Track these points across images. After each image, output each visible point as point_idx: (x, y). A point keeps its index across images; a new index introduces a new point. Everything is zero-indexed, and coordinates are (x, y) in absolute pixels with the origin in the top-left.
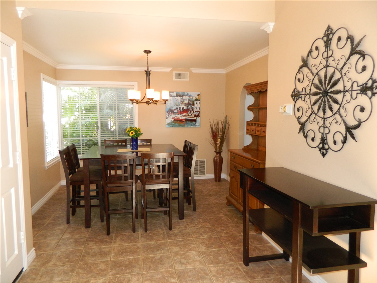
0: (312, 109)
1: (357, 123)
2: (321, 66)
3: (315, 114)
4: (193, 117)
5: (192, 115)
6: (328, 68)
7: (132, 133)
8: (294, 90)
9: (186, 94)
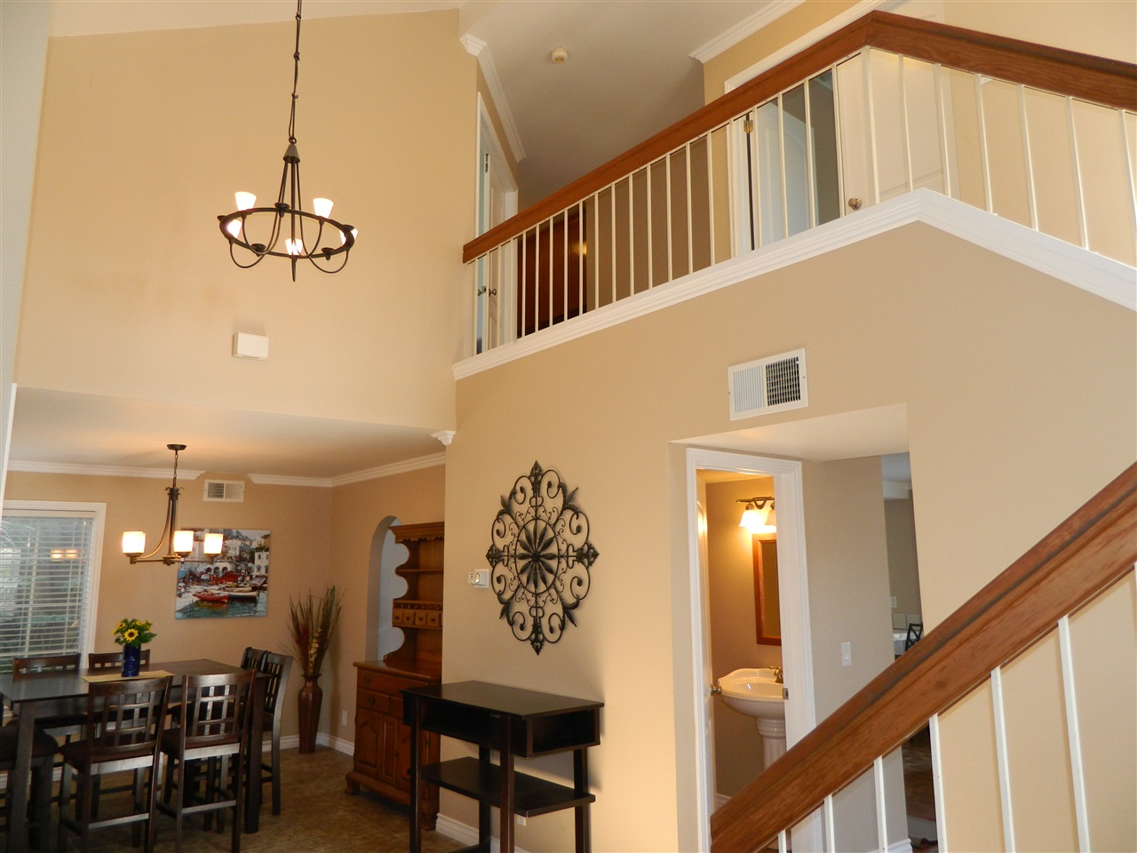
0: (519, 579)
1: (575, 600)
2: (529, 517)
3: (523, 587)
4: (250, 591)
5: (248, 585)
6: (539, 521)
7: (131, 635)
8: (491, 548)
9: (235, 534)
